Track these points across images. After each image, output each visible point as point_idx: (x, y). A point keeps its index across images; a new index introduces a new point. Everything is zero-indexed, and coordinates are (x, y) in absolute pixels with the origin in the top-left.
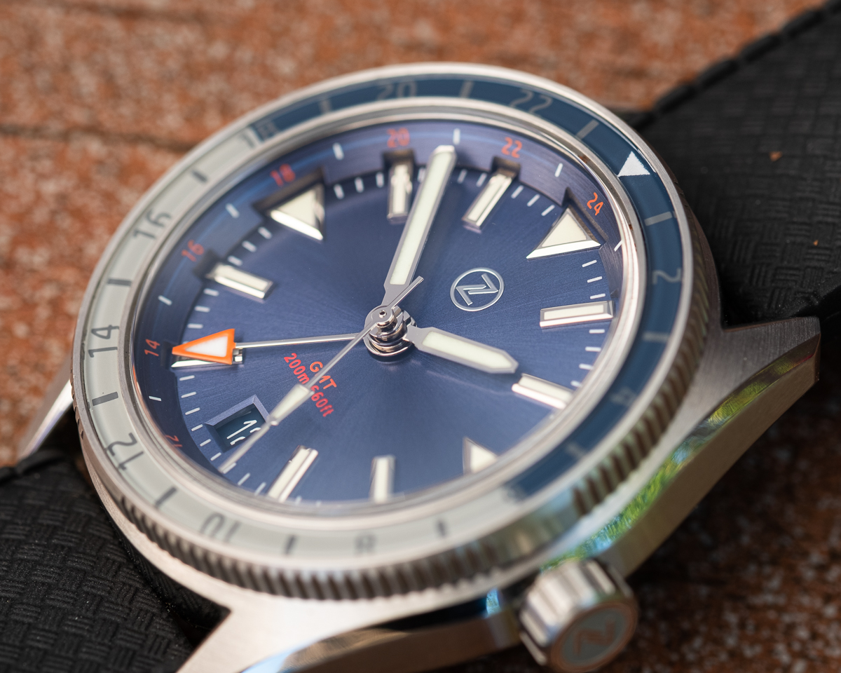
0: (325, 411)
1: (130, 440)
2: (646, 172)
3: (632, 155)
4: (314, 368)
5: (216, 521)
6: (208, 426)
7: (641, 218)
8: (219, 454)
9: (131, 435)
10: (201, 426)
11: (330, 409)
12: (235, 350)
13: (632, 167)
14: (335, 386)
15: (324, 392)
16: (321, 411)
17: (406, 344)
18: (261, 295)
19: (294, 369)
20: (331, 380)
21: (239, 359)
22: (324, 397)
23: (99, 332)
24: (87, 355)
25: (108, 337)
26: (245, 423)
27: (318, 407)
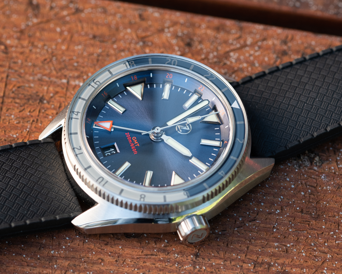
0: (135, 153)
1: (79, 148)
2: (239, 108)
3: (236, 101)
4: (133, 139)
5: (101, 179)
6: (100, 148)
7: (236, 121)
8: (102, 157)
9: (80, 147)
10: (98, 147)
11: (136, 152)
12: (112, 127)
13: (235, 105)
14: (139, 146)
15: (135, 146)
16: (134, 152)
17: (161, 139)
18: (122, 112)
19: (128, 137)
20: (138, 144)
21: (112, 130)
22: (135, 148)
23: (75, 113)
24: (70, 119)
25: (77, 115)
26: (111, 149)
27: (133, 151)
